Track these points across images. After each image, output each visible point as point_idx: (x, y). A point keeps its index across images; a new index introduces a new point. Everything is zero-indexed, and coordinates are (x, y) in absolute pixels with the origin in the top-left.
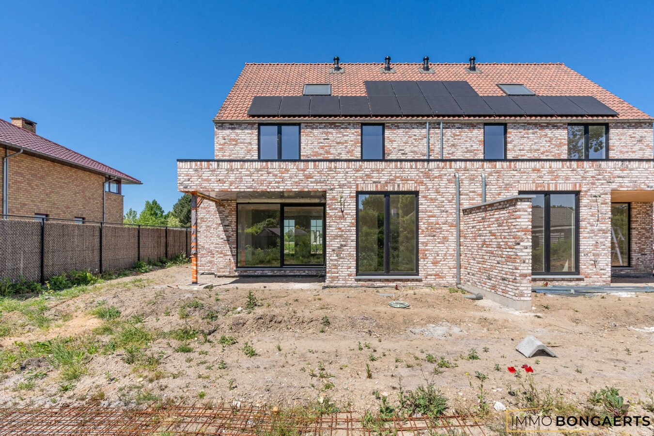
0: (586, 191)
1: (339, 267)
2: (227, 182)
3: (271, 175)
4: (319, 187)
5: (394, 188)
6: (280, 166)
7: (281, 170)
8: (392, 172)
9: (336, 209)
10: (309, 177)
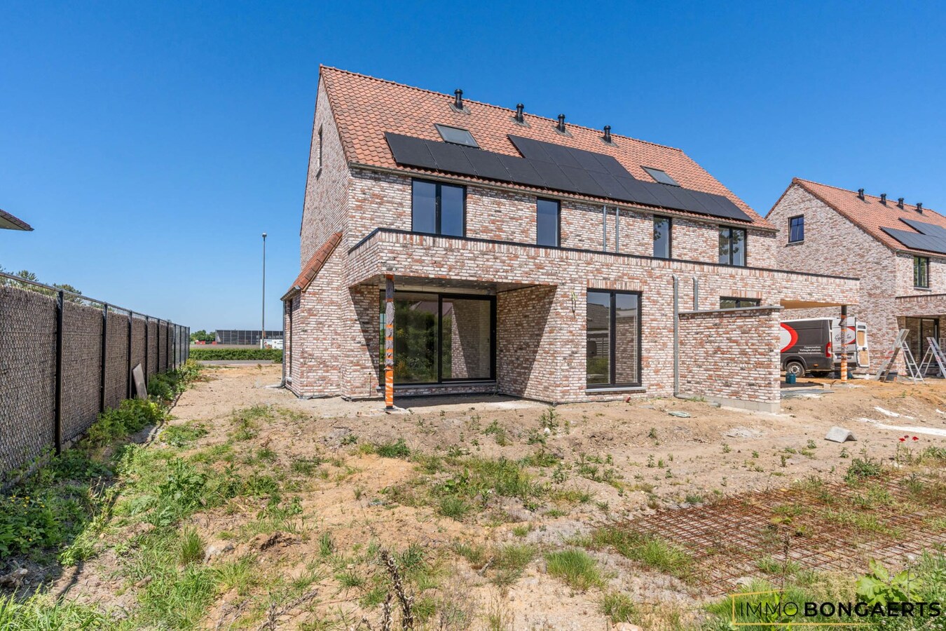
0: (765, 300)
1: (570, 379)
2: (445, 266)
3: (498, 261)
4: (549, 280)
5: (621, 287)
6: (508, 250)
7: (510, 255)
8: (620, 268)
9: (567, 308)
10: (539, 267)
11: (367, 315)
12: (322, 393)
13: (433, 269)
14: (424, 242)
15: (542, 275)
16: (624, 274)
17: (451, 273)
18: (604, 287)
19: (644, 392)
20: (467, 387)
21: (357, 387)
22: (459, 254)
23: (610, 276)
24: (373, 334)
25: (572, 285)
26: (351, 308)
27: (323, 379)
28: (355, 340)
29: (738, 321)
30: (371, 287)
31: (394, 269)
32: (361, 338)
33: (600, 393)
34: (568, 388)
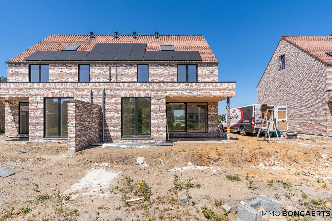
1: (35, 133)
4: (25, 95)
5: (61, 95)
8: (60, 88)
9: (34, 105)
10: (20, 90)
11: (14, 111)
15: (22, 93)
16: (62, 90)
18: (52, 96)
21: (11, 134)
23: (55, 91)
24: (16, 117)
25: (36, 96)
26: (9, 109)
32: (12, 118)
34: (34, 137)
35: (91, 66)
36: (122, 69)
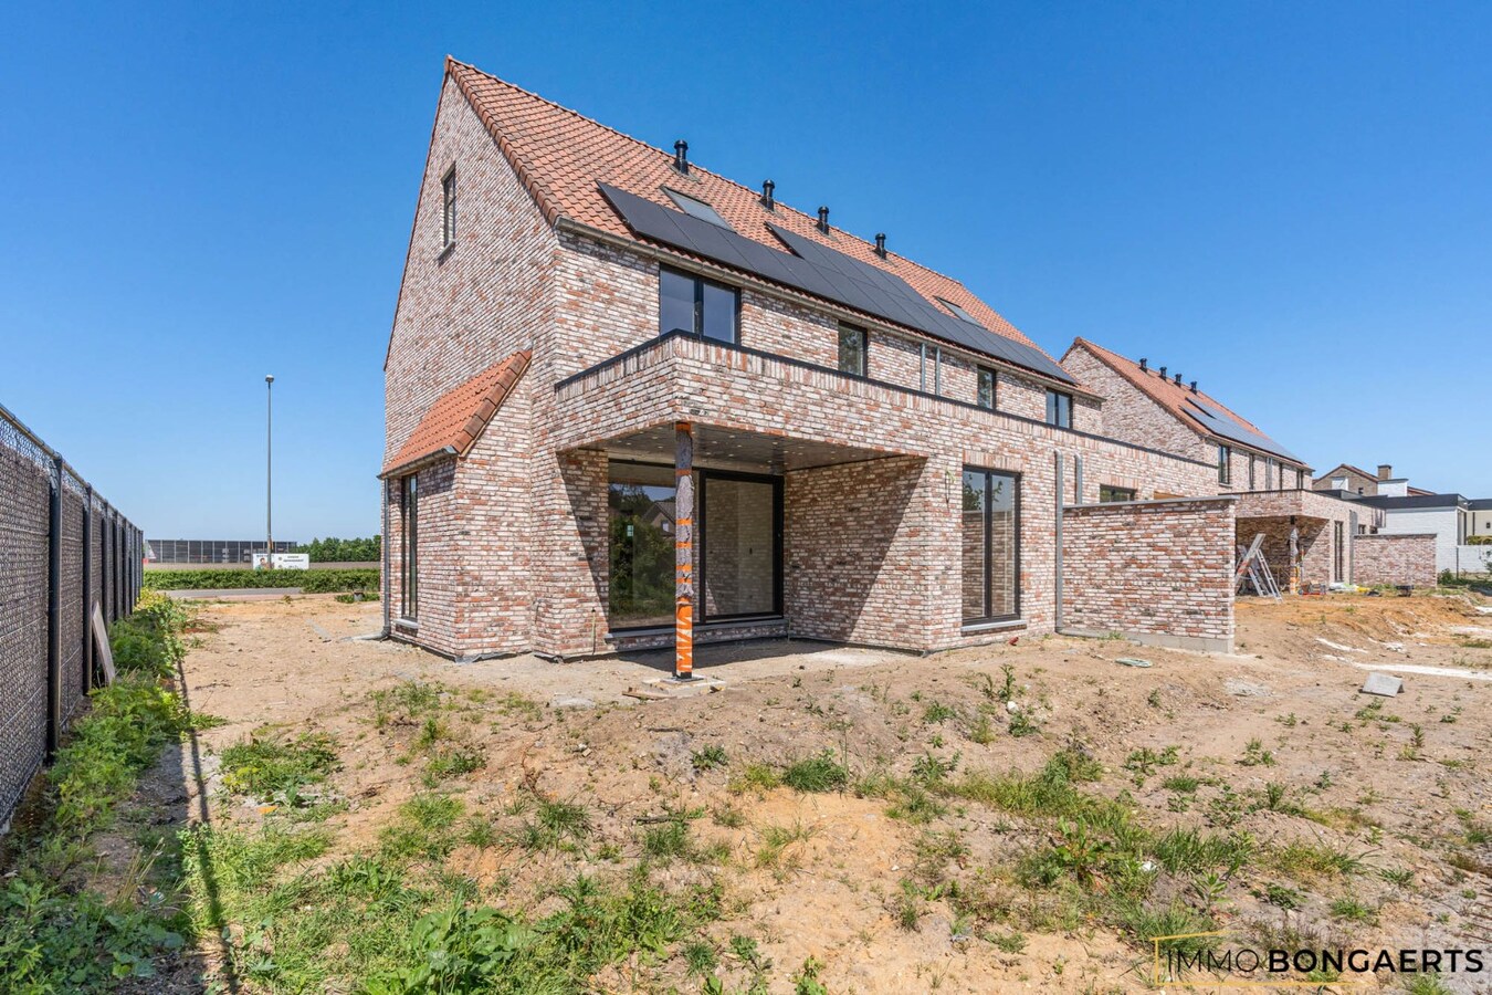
0: (1140, 492)
1: (944, 612)
2: (780, 413)
3: (853, 410)
4: (918, 448)
6: (867, 393)
7: (869, 401)
8: (1000, 435)
9: (940, 495)
10: (907, 425)
11: (589, 504)
12: (499, 649)
13: (761, 416)
14: (749, 366)
15: (910, 438)
16: (1005, 445)
17: (788, 427)
19: (1023, 627)
20: (745, 628)
21: (573, 637)
22: (800, 393)
23: (989, 446)
24: (599, 539)
25: (946, 457)
26: (560, 491)
27: (499, 622)
28: (567, 550)
29: (1167, 518)
30: (593, 453)
31: (702, 413)
32: (577, 546)
33: (977, 633)
34: (940, 626)
35: (874, 336)
36: (949, 373)
